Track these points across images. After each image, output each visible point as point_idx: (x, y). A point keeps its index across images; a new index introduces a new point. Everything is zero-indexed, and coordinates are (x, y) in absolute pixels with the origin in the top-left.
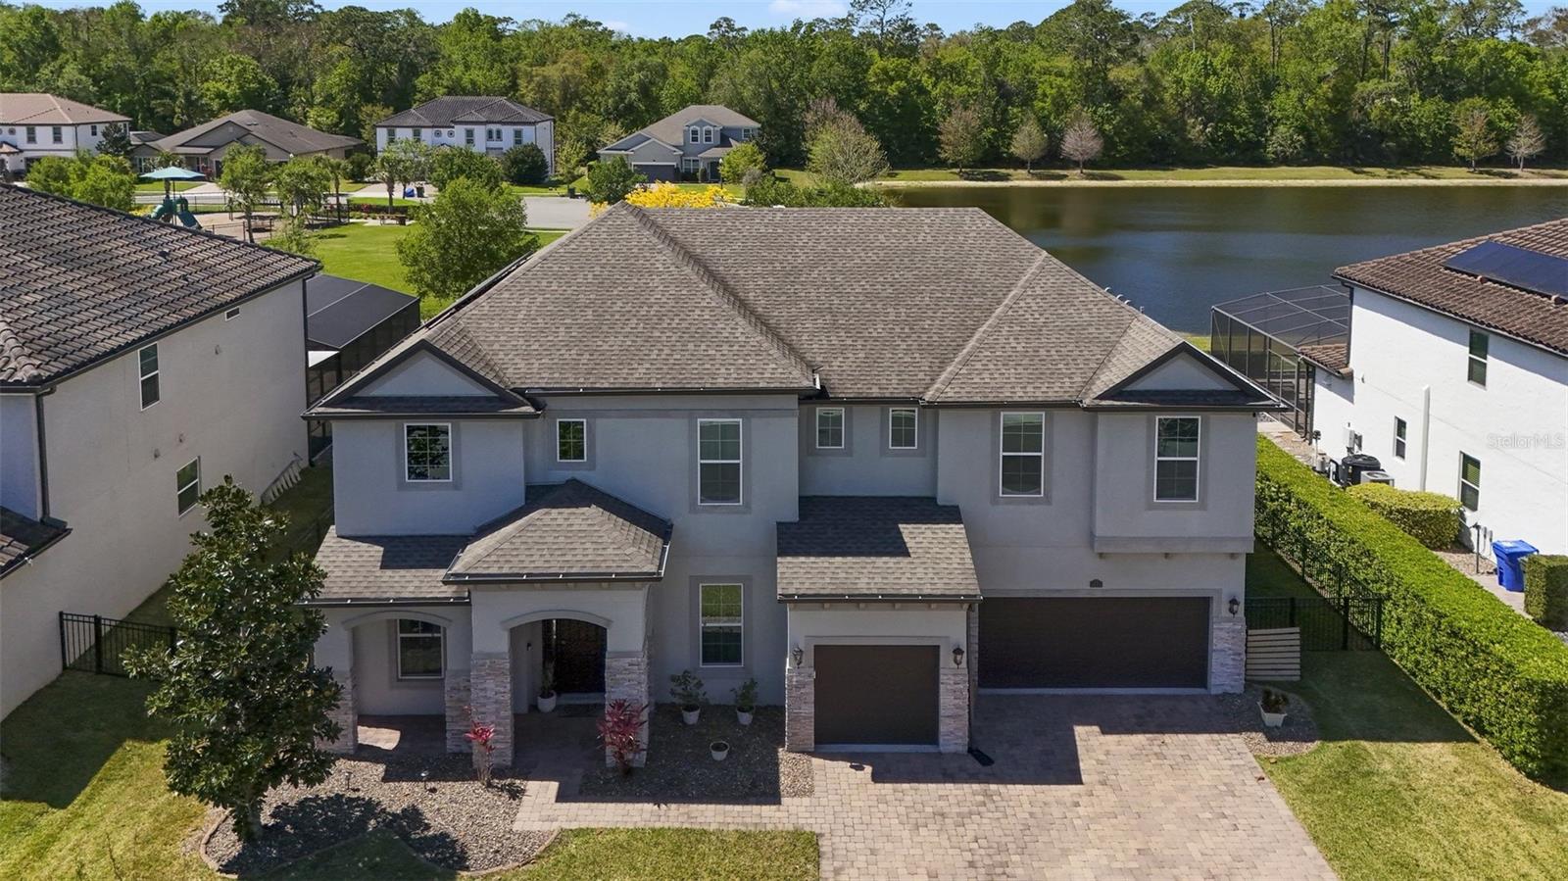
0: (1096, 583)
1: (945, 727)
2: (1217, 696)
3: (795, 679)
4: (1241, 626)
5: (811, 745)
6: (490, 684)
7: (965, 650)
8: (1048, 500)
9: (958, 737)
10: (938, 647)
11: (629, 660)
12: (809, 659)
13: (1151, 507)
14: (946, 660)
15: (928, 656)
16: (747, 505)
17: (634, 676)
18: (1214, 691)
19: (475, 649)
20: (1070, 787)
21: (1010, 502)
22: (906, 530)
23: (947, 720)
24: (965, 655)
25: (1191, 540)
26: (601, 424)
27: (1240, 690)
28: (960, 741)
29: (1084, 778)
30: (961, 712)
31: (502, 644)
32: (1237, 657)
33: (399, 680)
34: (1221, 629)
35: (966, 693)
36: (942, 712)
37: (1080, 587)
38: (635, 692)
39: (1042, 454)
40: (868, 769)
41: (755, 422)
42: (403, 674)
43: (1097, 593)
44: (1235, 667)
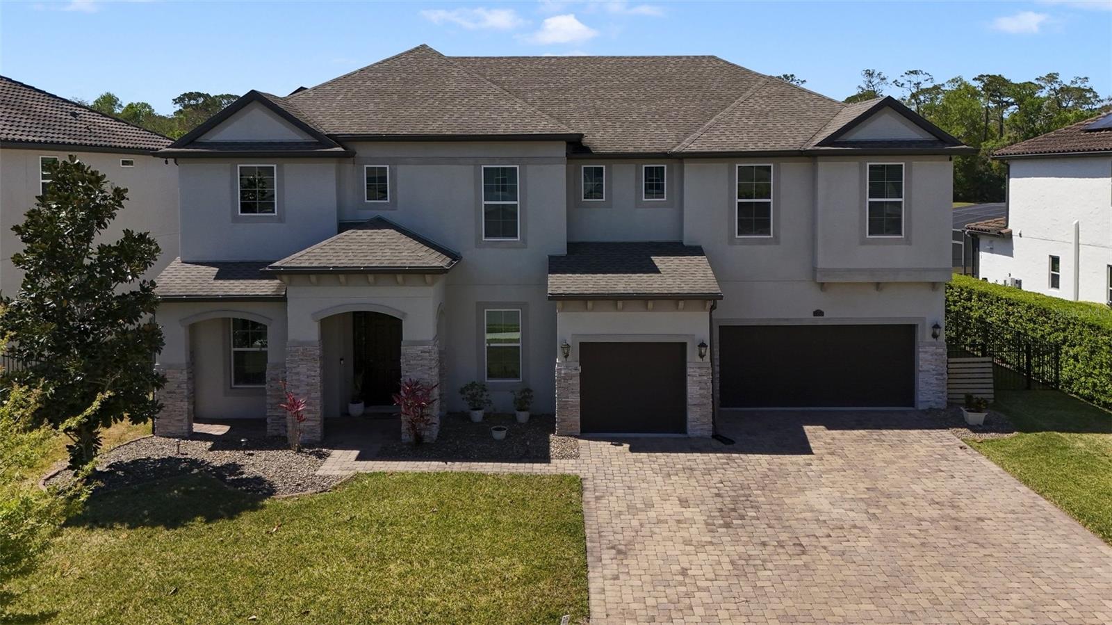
0: (818, 313)
1: (693, 414)
2: (924, 410)
3: (563, 372)
4: (943, 350)
5: (577, 428)
6: (303, 369)
7: (708, 343)
8: (776, 240)
9: (704, 424)
10: (686, 343)
11: (421, 348)
12: (575, 353)
13: (864, 242)
14: (692, 356)
15: (676, 352)
16: (524, 240)
17: (426, 362)
18: (921, 408)
19: (289, 339)
20: (802, 456)
21: (744, 242)
22: (657, 260)
23: (694, 409)
24: (709, 348)
25: (897, 271)
26: (401, 169)
27: (944, 406)
28: (706, 427)
29: (814, 451)
30: (705, 401)
31: (311, 333)
32: (940, 377)
33: (231, 388)
34: (926, 352)
35: (710, 384)
36: (689, 401)
37: (806, 318)
38: (426, 376)
39: (771, 200)
40: (626, 446)
41: (530, 168)
42: (236, 383)
43: (820, 321)
44: (938, 385)
